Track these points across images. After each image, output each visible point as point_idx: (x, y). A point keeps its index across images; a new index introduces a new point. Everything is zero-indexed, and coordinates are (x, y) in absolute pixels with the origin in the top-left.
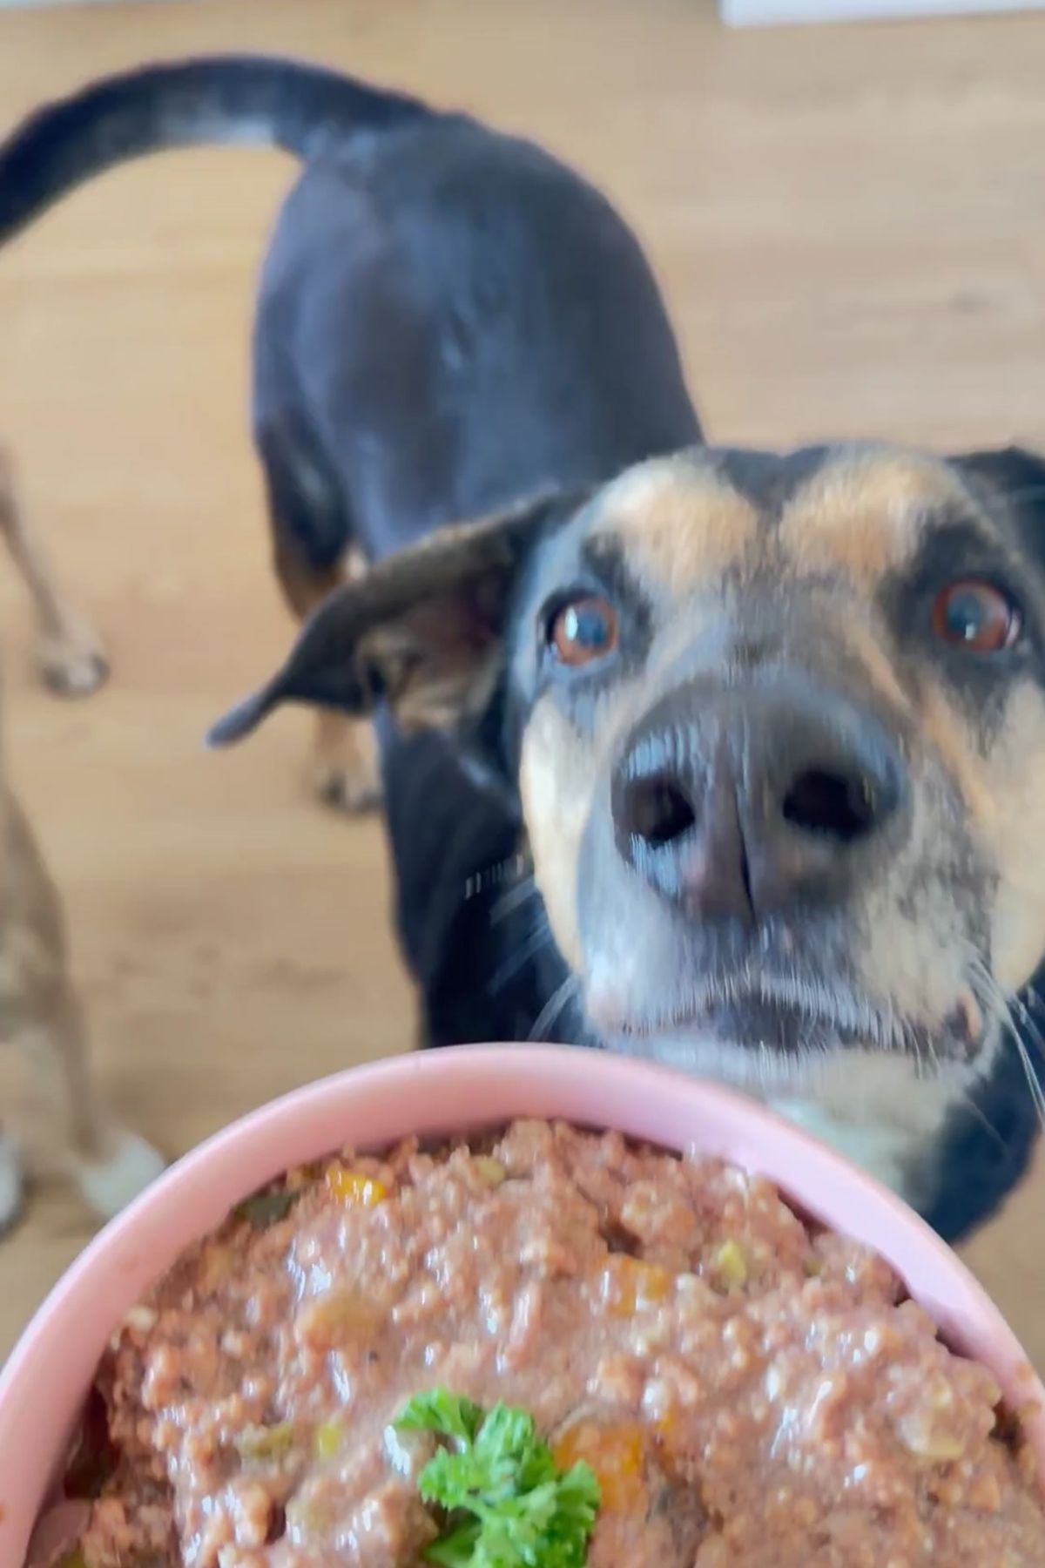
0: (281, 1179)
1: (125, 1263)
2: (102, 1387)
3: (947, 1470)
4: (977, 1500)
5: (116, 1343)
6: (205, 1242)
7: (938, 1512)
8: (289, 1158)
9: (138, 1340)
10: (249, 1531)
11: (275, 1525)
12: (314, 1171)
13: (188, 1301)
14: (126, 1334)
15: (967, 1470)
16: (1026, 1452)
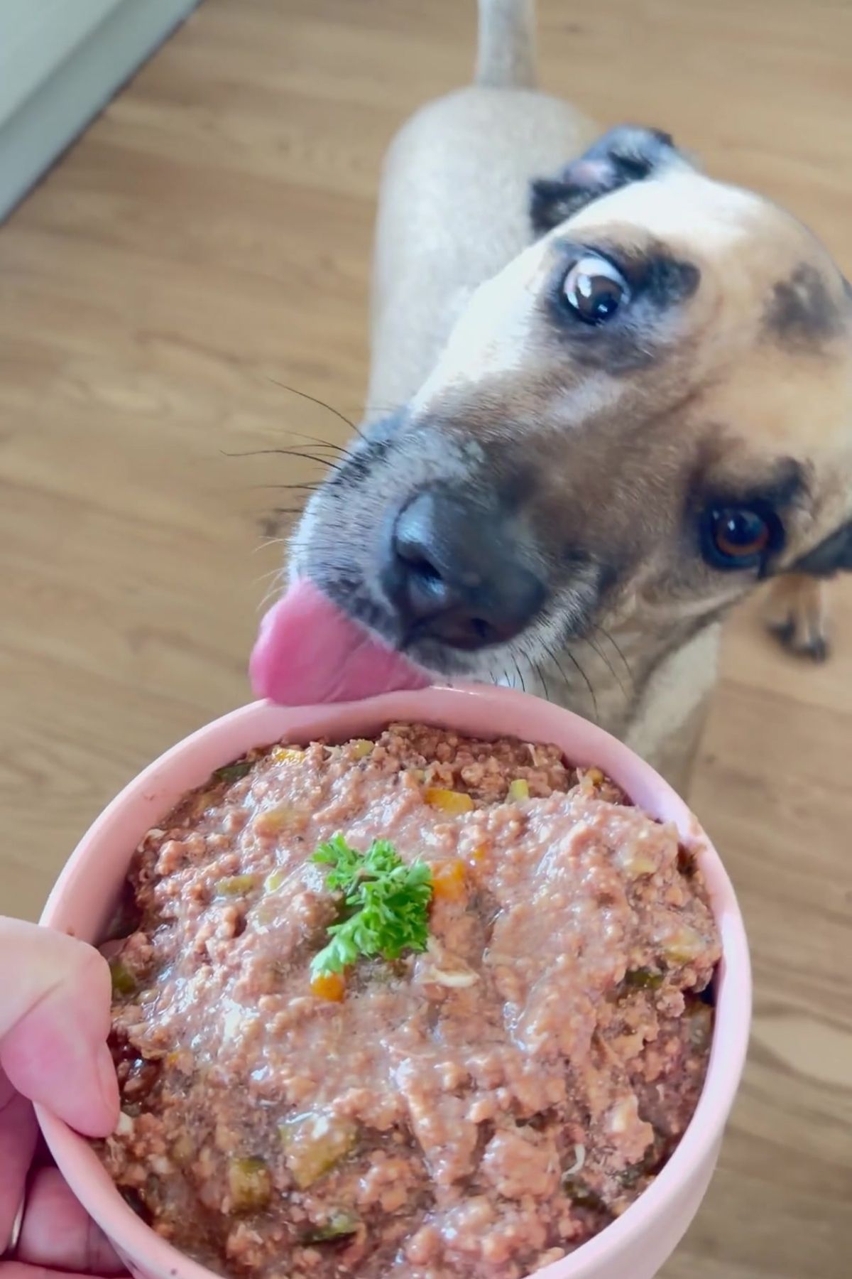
0: (244, 756)
1: (148, 797)
2: (131, 878)
3: (647, 879)
4: (669, 899)
5: (141, 849)
6: (196, 793)
7: (641, 905)
8: (248, 745)
9: (155, 844)
10: (225, 928)
11: (239, 926)
12: (264, 751)
13: (187, 823)
14: (148, 842)
15: (658, 881)
16: (698, 874)
